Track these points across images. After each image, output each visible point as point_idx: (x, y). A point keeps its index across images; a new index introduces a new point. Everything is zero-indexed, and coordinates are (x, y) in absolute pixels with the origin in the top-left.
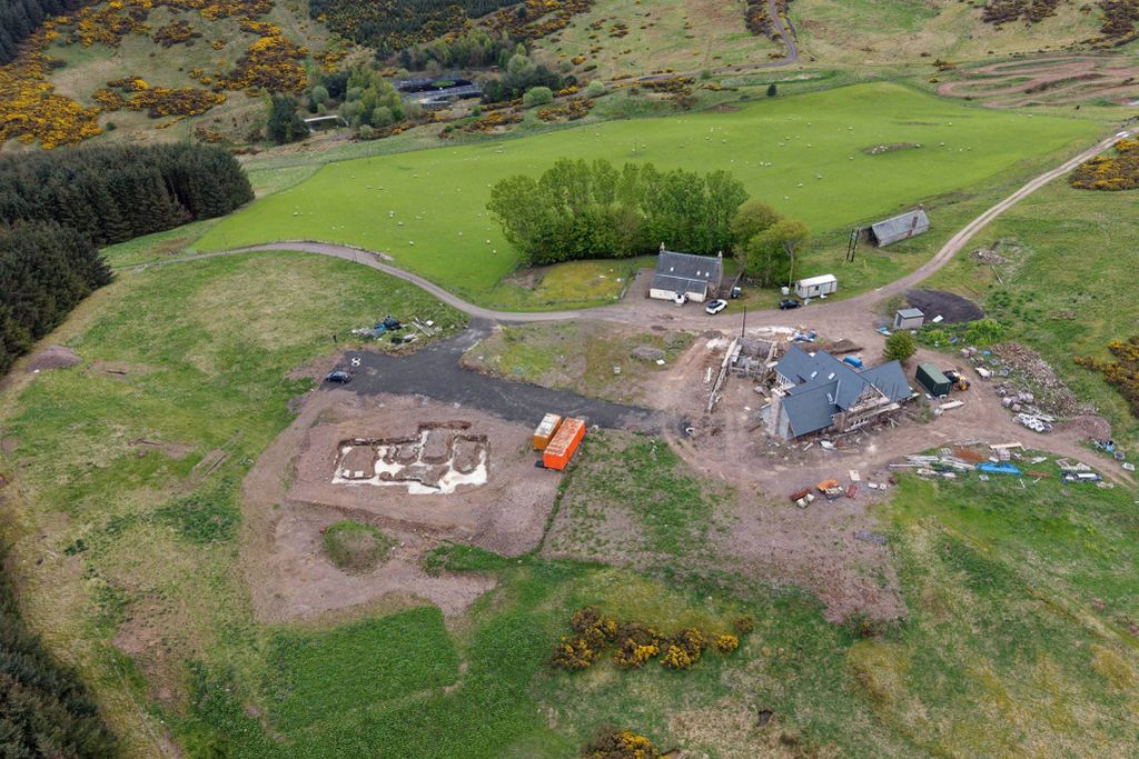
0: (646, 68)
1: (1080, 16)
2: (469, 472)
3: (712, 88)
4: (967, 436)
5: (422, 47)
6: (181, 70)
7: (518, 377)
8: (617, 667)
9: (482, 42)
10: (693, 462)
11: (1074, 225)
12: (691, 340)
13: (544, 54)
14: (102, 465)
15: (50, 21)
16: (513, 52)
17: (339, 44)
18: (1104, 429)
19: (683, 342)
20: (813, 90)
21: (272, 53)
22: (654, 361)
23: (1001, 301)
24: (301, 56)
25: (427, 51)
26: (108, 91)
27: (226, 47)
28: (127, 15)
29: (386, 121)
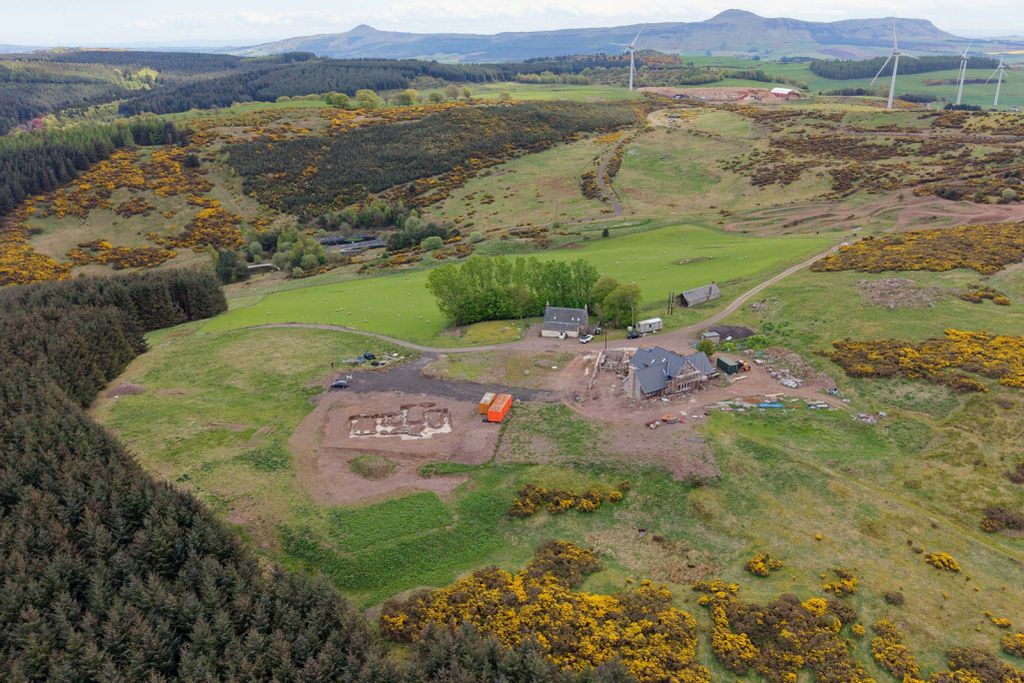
0: (512, 223)
1: (817, 179)
2: (439, 427)
3: (562, 234)
4: (750, 392)
5: (336, 214)
6: (139, 234)
7: (461, 379)
8: (551, 512)
9: (383, 210)
10: (584, 413)
11: (811, 288)
12: (572, 357)
13: (431, 216)
14: (187, 437)
15: (30, 199)
16: (407, 215)
17: (267, 213)
18: (832, 384)
19: (567, 358)
20: (635, 232)
21: (214, 220)
22: (550, 367)
23: (768, 328)
24: (237, 222)
25: (340, 216)
26: (79, 250)
27: (176, 216)
28: (94, 194)
29: (312, 264)
